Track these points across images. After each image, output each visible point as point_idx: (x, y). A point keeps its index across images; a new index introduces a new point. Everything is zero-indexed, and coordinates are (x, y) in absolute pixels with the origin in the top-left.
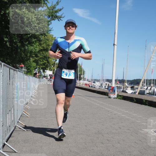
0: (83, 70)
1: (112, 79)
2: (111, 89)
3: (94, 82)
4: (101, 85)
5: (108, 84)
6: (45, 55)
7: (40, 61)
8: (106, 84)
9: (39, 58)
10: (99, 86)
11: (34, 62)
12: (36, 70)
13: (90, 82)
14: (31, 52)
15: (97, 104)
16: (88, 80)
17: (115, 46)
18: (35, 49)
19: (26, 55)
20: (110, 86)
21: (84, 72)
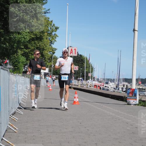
0: (92, 66)
1: (131, 78)
2: (130, 92)
3: (107, 83)
4: (117, 87)
5: (127, 85)
6: (39, 46)
7: (32, 54)
8: (124, 86)
9: (29, 50)
10: (114, 88)
11: (23, 56)
12: (26, 66)
13: (100, 82)
14: (19, 42)
15: (111, 113)
16: (98, 79)
17: (135, 31)
18: (24, 37)
19: (12, 47)
20: (129, 87)
21: (92, 69)
